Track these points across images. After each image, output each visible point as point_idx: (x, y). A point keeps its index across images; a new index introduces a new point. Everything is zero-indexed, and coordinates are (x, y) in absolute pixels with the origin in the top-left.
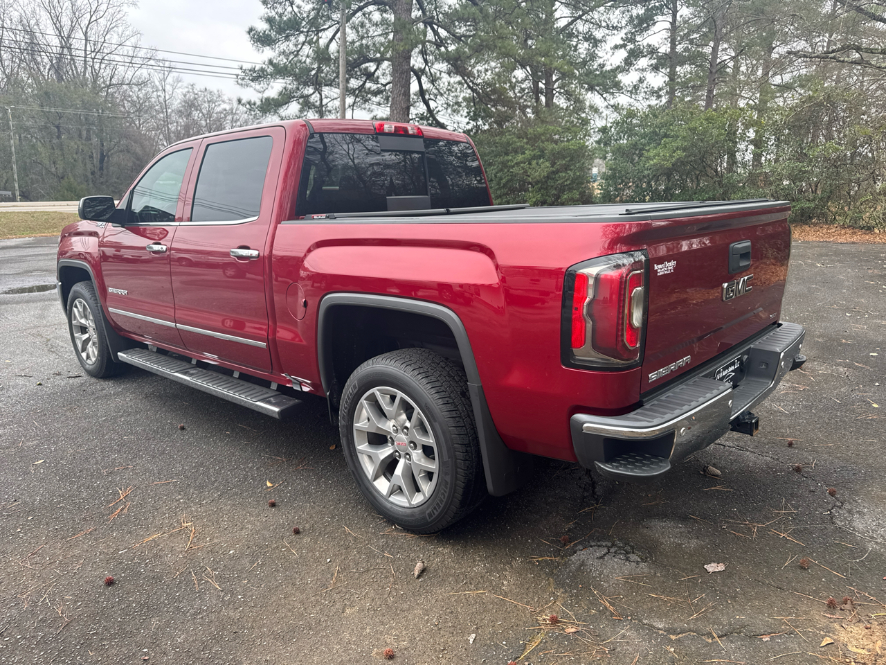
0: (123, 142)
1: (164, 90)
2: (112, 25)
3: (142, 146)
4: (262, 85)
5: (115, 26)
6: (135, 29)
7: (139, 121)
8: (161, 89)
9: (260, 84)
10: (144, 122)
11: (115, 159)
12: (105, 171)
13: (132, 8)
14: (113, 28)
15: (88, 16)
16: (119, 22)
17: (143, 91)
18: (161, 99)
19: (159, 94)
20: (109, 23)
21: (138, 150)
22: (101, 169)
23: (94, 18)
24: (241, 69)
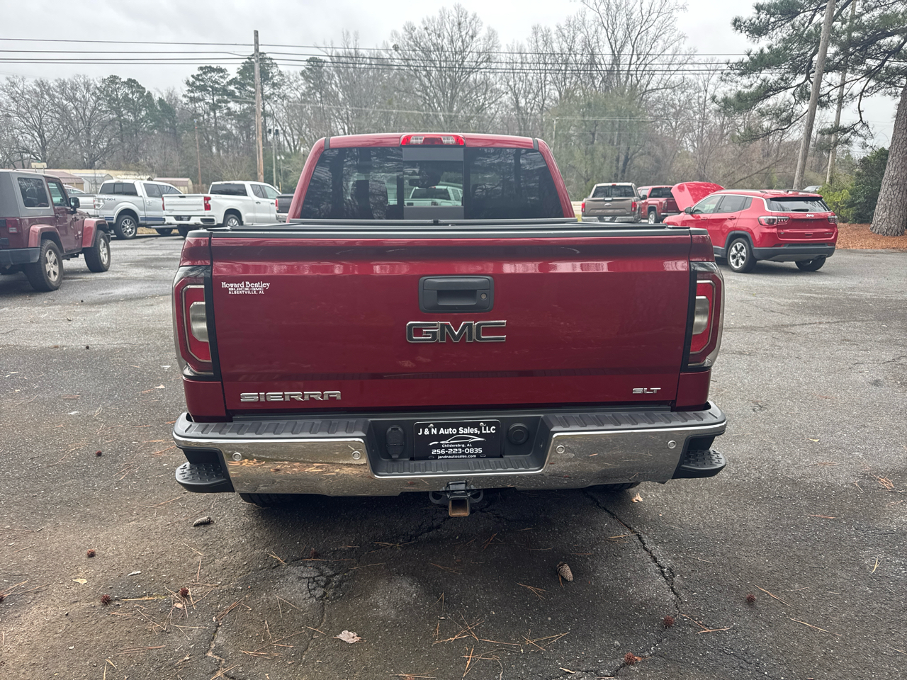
0: (648, 144)
1: (706, 91)
2: (661, 33)
3: (663, 149)
4: (751, 79)
5: (663, 33)
6: (680, 33)
7: (676, 123)
8: (703, 89)
9: (749, 78)
10: (680, 124)
11: (636, 162)
12: (626, 173)
13: (681, 12)
14: (661, 35)
15: (639, 27)
16: (668, 28)
17: (685, 94)
18: (701, 100)
19: (700, 94)
20: (658, 30)
21: (658, 152)
22: (624, 171)
23: (644, 28)
24: (728, 63)
